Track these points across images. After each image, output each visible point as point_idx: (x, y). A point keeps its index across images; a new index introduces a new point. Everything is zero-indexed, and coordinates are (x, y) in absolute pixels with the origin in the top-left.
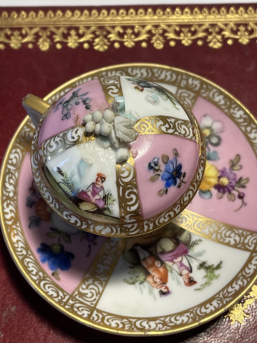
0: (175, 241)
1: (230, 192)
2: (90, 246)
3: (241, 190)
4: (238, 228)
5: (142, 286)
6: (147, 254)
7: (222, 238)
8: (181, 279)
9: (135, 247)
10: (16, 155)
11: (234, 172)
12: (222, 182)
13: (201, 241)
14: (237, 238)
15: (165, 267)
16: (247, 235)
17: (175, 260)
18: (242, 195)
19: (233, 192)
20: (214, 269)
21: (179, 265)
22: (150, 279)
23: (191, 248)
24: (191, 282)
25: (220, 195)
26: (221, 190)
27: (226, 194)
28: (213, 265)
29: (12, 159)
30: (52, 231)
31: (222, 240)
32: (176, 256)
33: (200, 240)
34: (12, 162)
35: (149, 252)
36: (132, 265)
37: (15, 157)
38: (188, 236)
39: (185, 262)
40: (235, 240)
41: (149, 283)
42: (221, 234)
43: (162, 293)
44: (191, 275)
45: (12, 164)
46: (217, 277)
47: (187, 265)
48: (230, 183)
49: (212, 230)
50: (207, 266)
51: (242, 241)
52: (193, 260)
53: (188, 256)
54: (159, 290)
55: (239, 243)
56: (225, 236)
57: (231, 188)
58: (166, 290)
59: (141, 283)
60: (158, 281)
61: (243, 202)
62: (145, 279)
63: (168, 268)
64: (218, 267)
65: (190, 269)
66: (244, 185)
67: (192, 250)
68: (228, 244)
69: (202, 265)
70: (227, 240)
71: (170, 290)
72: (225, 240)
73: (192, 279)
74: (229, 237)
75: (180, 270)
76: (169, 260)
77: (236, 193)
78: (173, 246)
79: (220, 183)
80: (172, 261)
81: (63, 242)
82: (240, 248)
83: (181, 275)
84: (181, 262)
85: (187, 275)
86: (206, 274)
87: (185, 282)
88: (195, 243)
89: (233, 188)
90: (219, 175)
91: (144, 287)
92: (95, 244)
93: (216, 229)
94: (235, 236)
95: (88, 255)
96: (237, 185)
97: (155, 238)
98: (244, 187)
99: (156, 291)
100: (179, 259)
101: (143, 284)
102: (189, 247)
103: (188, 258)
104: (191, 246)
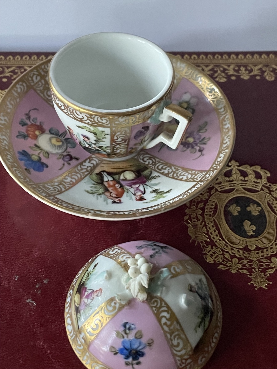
0: (137, 174)
1: (193, 147)
2: (64, 164)
3: (202, 146)
4: (192, 170)
5: (99, 196)
6: (110, 179)
7: (177, 176)
8: (134, 197)
9: (102, 173)
10: (22, 87)
11: (200, 134)
12: (188, 141)
13: (160, 177)
14: (190, 176)
15: (123, 189)
16: (198, 173)
17: (133, 186)
18: (202, 149)
19: (196, 147)
20: (163, 193)
21: (135, 189)
22: (107, 194)
23: (150, 180)
24: (142, 199)
25: (185, 149)
26: (186, 146)
27: (190, 148)
28: (164, 191)
29: (17, 88)
30: (35, 147)
31: (177, 177)
32: (135, 184)
33: (158, 176)
34: (17, 91)
35: (113, 178)
36: (95, 183)
37: (21, 88)
38: (149, 173)
39: (141, 188)
40: (187, 177)
41: (106, 195)
42: (178, 173)
43: (114, 202)
44: (143, 195)
45: (16, 91)
46: (164, 197)
47: (143, 190)
48: (194, 141)
49: (170, 171)
50: (159, 191)
51: (192, 177)
52: (148, 187)
53: (145, 185)
54: (113, 200)
55: (190, 179)
56: (180, 175)
57: (194, 145)
58: (119, 201)
59: (99, 194)
60: (114, 195)
61: (201, 154)
62: (103, 193)
63: (125, 189)
64: (168, 192)
65: (144, 192)
66: (206, 142)
67: (149, 182)
68: (181, 180)
69: (155, 191)
70: (181, 177)
71: (122, 201)
72: (179, 177)
73: (143, 198)
74: (184, 175)
75: (135, 193)
76: (128, 185)
77: (198, 148)
78: (134, 177)
79: (187, 141)
80: (131, 186)
81: (41, 156)
82: (189, 181)
83: (135, 195)
84: (138, 187)
85: (140, 195)
86: (156, 195)
87: (136, 199)
88: (154, 178)
89: (196, 145)
90: (187, 136)
91: (101, 197)
92: (69, 164)
93: (174, 170)
94: (188, 175)
95: (60, 169)
96: (200, 143)
97: (121, 170)
98: (205, 144)
99: (110, 201)
100: (137, 186)
101: (100, 195)
102: (148, 179)
103: (144, 186)
104: (150, 179)
